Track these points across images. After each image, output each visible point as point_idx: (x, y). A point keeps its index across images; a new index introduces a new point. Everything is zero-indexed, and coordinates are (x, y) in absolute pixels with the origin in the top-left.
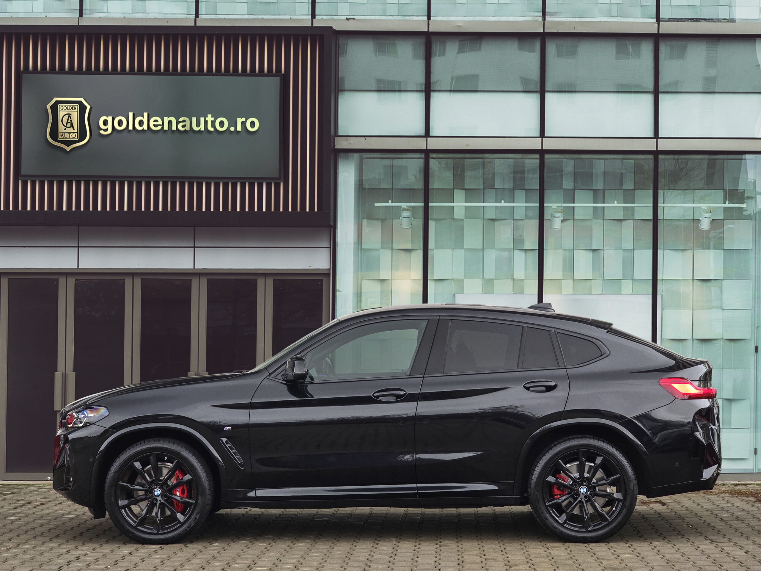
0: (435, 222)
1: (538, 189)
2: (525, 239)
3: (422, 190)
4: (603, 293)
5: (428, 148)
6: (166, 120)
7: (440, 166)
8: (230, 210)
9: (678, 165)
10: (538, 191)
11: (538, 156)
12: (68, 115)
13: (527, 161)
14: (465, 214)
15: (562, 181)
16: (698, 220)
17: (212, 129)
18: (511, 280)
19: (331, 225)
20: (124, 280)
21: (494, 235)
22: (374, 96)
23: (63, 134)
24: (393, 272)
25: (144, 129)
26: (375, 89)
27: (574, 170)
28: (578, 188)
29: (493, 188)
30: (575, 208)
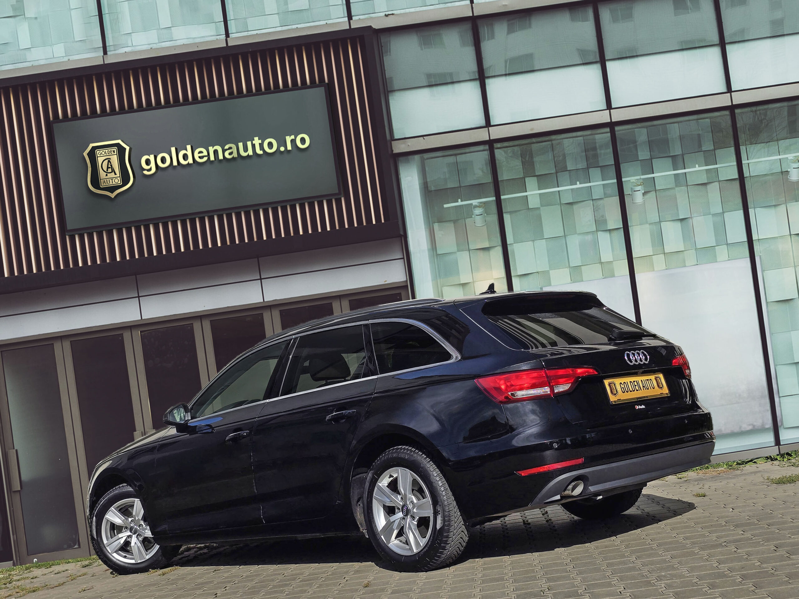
0: (510, 214)
1: (612, 165)
2: (607, 219)
3: (491, 183)
4: (698, 263)
5: (491, 138)
6: (211, 150)
7: (506, 156)
8: (292, 234)
9: (756, 117)
10: (614, 166)
11: (608, 130)
12: (107, 160)
13: (597, 137)
14: (541, 202)
15: (637, 152)
16: (787, 172)
17: (261, 152)
18: (599, 264)
19: (401, 234)
20: (192, 325)
21: (574, 220)
22: (426, 91)
23: (105, 180)
24: (473, 274)
25: (190, 163)
26: (426, 84)
27: (648, 138)
28: (656, 157)
29: (566, 170)
30: (655, 178)
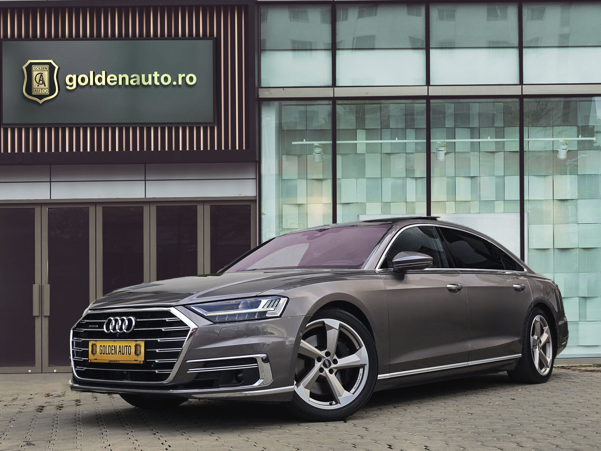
0: (342, 156)
2: (415, 169)
3: (331, 130)
4: (480, 212)
5: (335, 96)
6: (120, 77)
7: (345, 111)
8: (174, 149)
9: (539, 106)
10: (426, 129)
11: (425, 101)
12: (40, 74)
13: (416, 105)
14: (366, 149)
15: (445, 121)
16: (557, 151)
17: (158, 84)
18: (404, 203)
19: (257, 160)
20: (88, 208)
21: (390, 167)
23: (37, 89)
24: (308, 198)
25: (103, 84)
26: (290, 49)
27: (455, 112)
28: (459, 127)
29: (389, 128)
30: (456, 143)
